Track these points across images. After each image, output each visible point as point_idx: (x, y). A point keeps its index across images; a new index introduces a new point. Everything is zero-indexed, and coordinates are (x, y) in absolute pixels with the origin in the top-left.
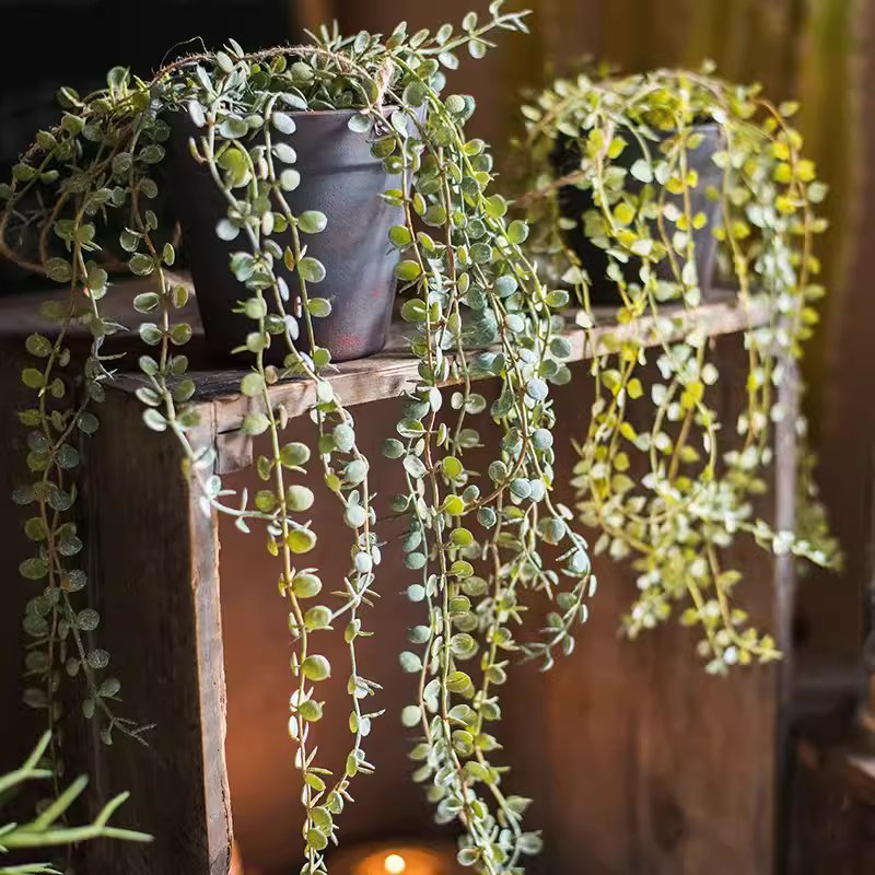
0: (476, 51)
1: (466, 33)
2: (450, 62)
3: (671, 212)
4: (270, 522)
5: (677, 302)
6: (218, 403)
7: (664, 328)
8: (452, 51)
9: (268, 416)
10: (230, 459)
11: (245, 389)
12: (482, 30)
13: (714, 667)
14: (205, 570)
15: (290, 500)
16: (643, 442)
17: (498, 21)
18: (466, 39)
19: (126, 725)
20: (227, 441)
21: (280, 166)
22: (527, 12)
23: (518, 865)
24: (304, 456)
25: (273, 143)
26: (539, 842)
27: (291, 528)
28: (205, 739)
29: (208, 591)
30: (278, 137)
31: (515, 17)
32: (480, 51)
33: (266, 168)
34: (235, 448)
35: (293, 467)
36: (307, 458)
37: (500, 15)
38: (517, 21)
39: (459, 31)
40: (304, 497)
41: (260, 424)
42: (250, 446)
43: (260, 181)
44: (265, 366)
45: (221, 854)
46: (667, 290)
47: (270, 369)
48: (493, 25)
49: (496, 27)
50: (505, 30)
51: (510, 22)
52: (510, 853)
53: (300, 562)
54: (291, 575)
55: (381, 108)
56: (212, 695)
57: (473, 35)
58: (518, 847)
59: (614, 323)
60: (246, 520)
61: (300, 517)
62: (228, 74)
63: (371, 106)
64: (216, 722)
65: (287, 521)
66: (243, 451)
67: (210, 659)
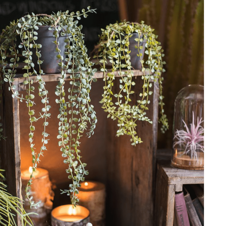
0: (85, 16)
1: (83, 13)
2: (79, 18)
3: (126, 50)
4: (27, 101)
5: (126, 69)
6: (19, 78)
7: (122, 73)
8: (80, 16)
9: (29, 82)
10: (21, 89)
11: (24, 76)
12: (86, 12)
13: (133, 144)
14: (16, 109)
15: (30, 97)
16: (116, 96)
17: (89, 11)
18: (83, 14)
19: (3, 137)
20: (21, 85)
21: (34, 35)
22: (96, 9)
23: (83, 176)
24: (33, 89)
25: (34, 31)
26: (88, 173)
27: (30, 101)
28: (15, 140)
29: (16, 113)
30: (35, 30)
31: (93, 10)
32: (86, 16)
33: (31, 36)
34: (22, 87)
35: (32, 91)
36: (34, 89)
37: (90, 10)
38: (94, 11)
39: (81, 13)
40: (33, 96)
41: (27, 82)
42: (26, 87)
43: (30, 38)
44: (29, 73)
45: (18, 163)
46: (123, 66)
47: (30, 73)
48: (88, 11)
49: (89, 12)
50: (91, 13)
51: (92, 11)
52: (82, 174)
53: (31, 108)
54: (30, 111)
55: (56, 26)
56: (17, 132)
57: (84, 13)
58: (84, 173)
59: (111, 71)
60: (22, 100)
61: (32, 100)
62: (29, 19)
63: (53, 25)
64: (17, 138)
65: (29, 100)
66: (24, 87)
67: (16, 125)
